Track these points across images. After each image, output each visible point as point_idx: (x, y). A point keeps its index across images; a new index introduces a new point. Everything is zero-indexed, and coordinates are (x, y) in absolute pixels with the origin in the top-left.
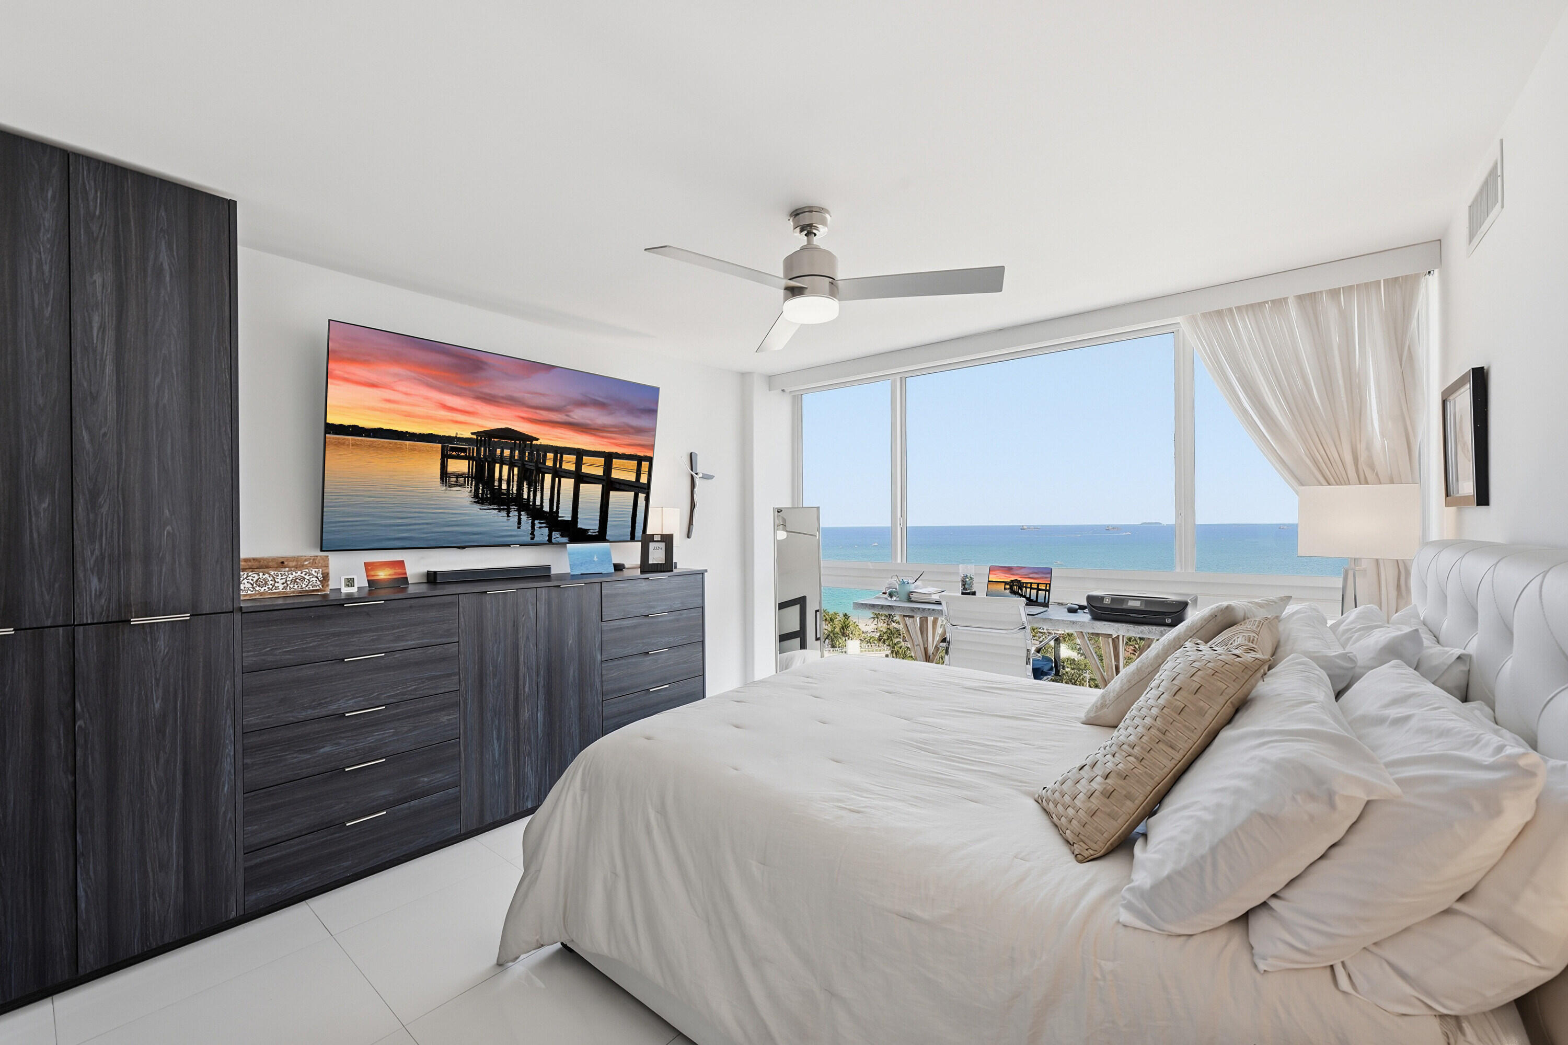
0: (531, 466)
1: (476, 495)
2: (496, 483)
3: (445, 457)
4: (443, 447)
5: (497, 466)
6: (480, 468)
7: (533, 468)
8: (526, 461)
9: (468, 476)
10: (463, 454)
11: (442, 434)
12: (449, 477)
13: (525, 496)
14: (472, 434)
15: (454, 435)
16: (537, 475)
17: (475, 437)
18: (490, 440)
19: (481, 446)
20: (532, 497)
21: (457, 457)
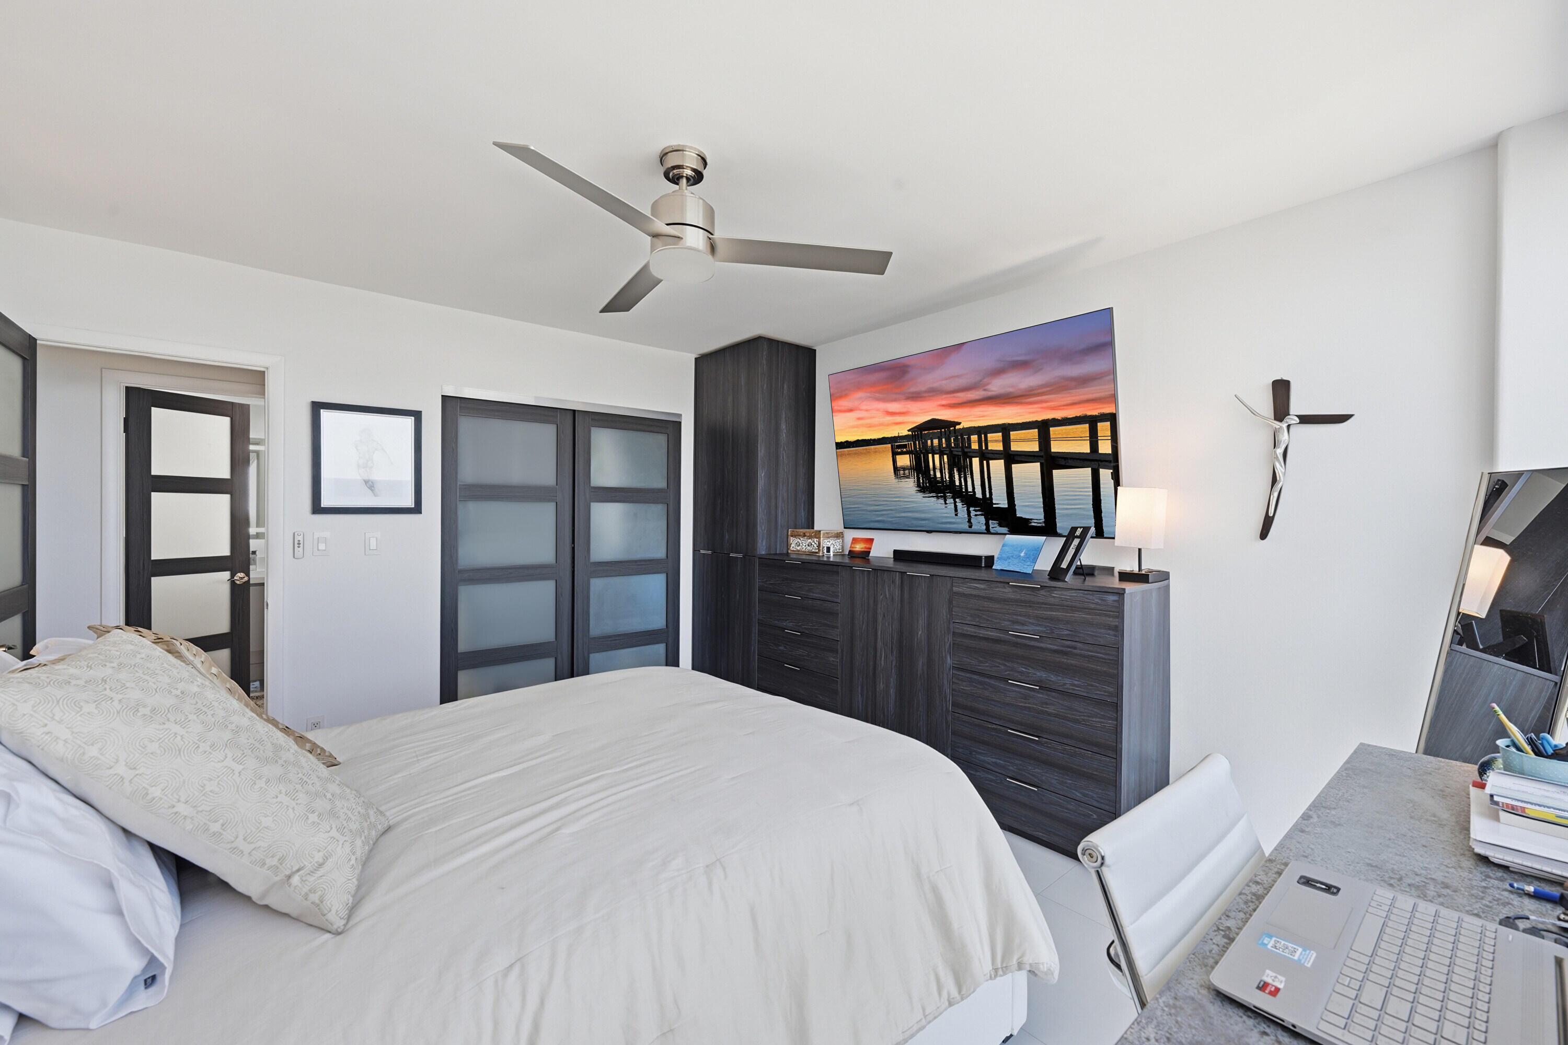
0: (958, 452)
1: (919, 486)
2: (932, 473)
3: (894, 454)
4: (892, 446)
5: (930, 456)
6: (918, 460)
7: (960, 453)
8: (953, 448)
9: (911, 468)
10: (905, 450)
11: (890, 436)
12: (899, 470)
14: (909, 431)
15: (897, 435)
16: (965, 460)
17: (910, 433)
18: (921, 433)
19: (916, 441)
20: (963, 484)
21: (902, 453)
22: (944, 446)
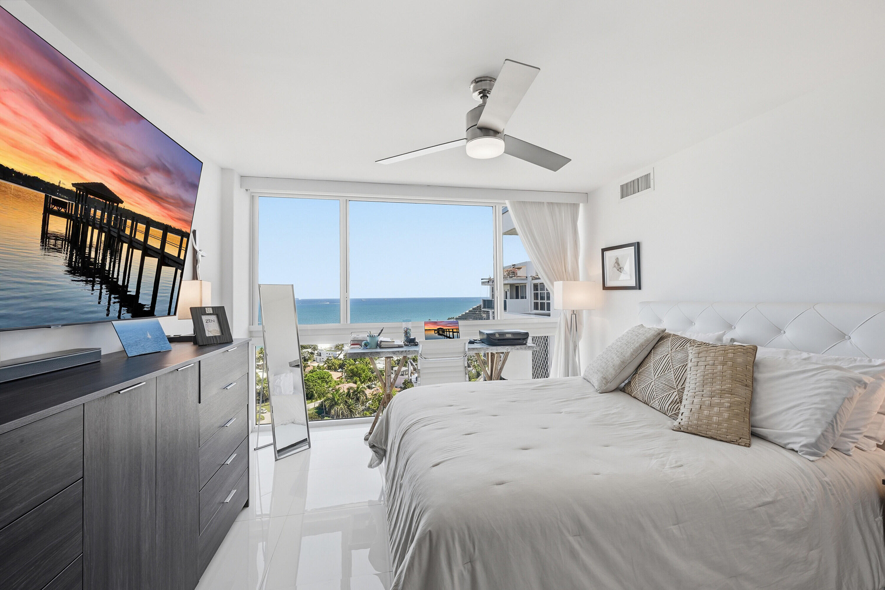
0: (115, 233)
2: (87, 251)
3: (47, 212)
4: (46, 197)
5: (90, 228)
6: (76, 229)
7: (116, 236)
8: (112, 227)
9: (65, 239)
10: (63, 210)
12: (49, 238)
13: (107, 268)
14: (74, 185)
15: (57, 184)
16: (118, 243)
17: (74, 189)
18: (87, 196)
19: (79, 202)
20: (111, 269)
21: (58, 214)
22: (105, 221)
